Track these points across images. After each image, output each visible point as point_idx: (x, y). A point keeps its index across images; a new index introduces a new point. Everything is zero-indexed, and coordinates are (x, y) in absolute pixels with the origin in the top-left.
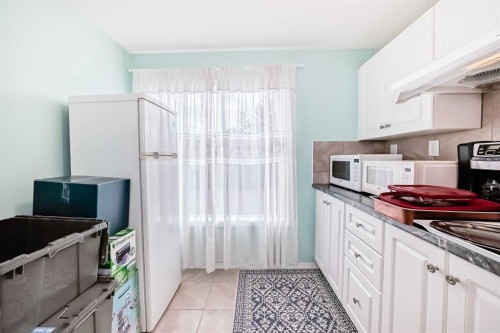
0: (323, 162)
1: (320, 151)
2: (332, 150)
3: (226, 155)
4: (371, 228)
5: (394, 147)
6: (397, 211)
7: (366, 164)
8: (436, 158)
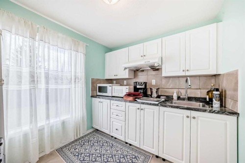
0: (94, 87)
1: (94, 82)
2: (98, 82)
3: (47, 83)
4: (121, 105)
5: (115, 82)
6: (131, 98)
7: (113, 87)
8: (126, 85)
